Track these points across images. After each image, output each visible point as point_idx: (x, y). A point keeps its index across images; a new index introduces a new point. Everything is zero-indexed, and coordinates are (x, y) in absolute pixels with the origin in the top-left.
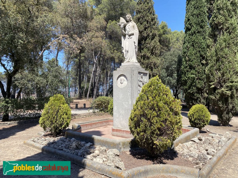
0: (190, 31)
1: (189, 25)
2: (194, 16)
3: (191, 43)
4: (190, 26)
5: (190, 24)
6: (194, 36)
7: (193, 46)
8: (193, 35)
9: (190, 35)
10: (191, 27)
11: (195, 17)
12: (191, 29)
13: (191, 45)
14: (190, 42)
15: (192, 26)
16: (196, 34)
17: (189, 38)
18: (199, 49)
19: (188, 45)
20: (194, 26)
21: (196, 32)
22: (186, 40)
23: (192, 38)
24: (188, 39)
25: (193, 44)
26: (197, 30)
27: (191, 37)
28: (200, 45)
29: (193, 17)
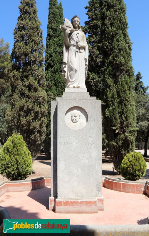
0: (53, 69)
1: (51, 62)
2: (57, 53)
3: (53, 82)
4: (53, 63)
5: (53, 61)
6: (56, 74)
7: (56, 85)
8: (55, 73)
9: (52, 73)
10: (54, 64)
11: (58, 55)
12: (53, 66)
13: (53, 84)
14: (52, 81)
15: (55, 63)
16: (58, 73)
17: (52, 75)
18: (62, 89)
19: (50, 84)
20: (57, 64)
21: (59, 70)
22: (48, 78)
23: (54, 76)
24: (50, 77)
25: (55, 83)
26: (59, 69)
27: (53, 75)
28: (63, 85)
29: (56, 54)
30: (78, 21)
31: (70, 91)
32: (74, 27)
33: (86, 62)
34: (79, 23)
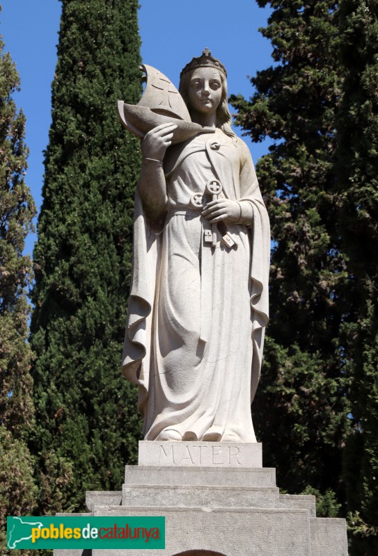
0: (76, 322)
1: (68, 281)
2: (102, 238)
3: (75, 392)
4: (75, 291)
5: (78, 279)
6: (93, 349)
7: (89, 411)
8: (87, 344)
9: (71, 342)
10: (84, 297)
11: (107, 246)
12: (79, 306)
13: (75, 402)
14: (68, 385)
15: (89, 289)
16: (105, 345)
17: (68, 356)
18: (123, 436)
19: (59, 403)
20: (101, 294)
21: (109, 329)
22: (47, 368)
23: (80, 361)
24: (60, 363)
25: (86, 397)
26: (112, 323)
27: (75, 355)
28: (130, 414)
29: (94, 240)
30: (213, 84)
31: (167, 461)
32: (197, 114)
33: (256, 300)
34: (219, 91)
